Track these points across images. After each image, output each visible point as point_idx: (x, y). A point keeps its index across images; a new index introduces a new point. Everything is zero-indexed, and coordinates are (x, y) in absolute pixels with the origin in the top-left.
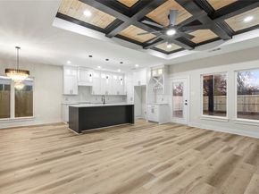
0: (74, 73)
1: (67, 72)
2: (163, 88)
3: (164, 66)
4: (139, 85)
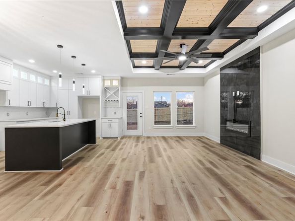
2: (119, 100)
3: (120, 78)
4: (88, 95)
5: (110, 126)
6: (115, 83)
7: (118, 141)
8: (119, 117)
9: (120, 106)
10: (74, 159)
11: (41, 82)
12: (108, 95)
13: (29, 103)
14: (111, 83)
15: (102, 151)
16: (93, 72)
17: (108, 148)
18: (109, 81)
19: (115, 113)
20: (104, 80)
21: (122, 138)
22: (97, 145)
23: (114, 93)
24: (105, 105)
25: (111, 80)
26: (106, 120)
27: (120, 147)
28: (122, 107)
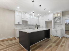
0: (20, 14)
1: (17, 13)
2: (61, 22)
3: (61, 12)
4: (48, 21)
5: (56, 32)
6: (59, 15)
7: (60, 39)
8: (61, 29)
9: (61, 24)
10: (38, 45)
11: (36, 18)
12: (56, 20)
13: (33, 24)
14: (57, 15)
15: (51, 44)
16: (49, 12)
17: (54, 42)
18: (56, 14)
19: (59, 27)
20: (54, 14)
21: (63, 37)
22: (50, 39)
23: (59, 19)
24: (55, 24)
25: (57, 14)
26: (55, 30)
27: (61, 44)
28: (62, 24)
